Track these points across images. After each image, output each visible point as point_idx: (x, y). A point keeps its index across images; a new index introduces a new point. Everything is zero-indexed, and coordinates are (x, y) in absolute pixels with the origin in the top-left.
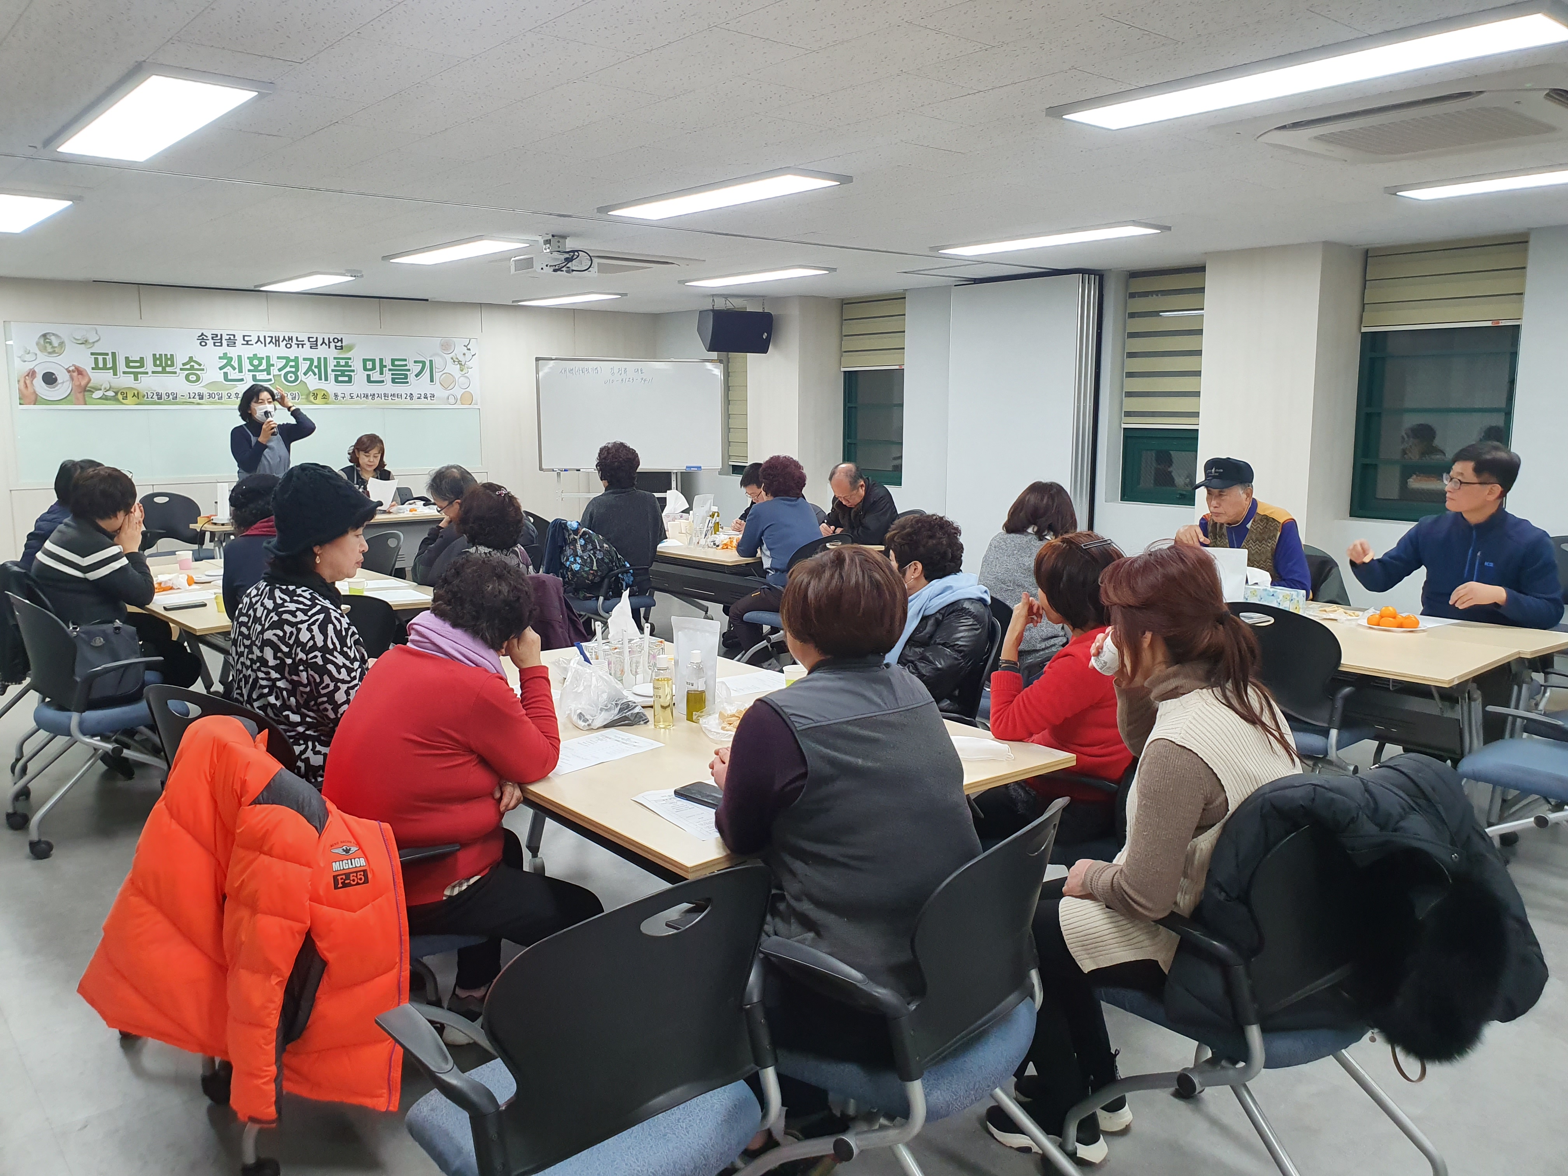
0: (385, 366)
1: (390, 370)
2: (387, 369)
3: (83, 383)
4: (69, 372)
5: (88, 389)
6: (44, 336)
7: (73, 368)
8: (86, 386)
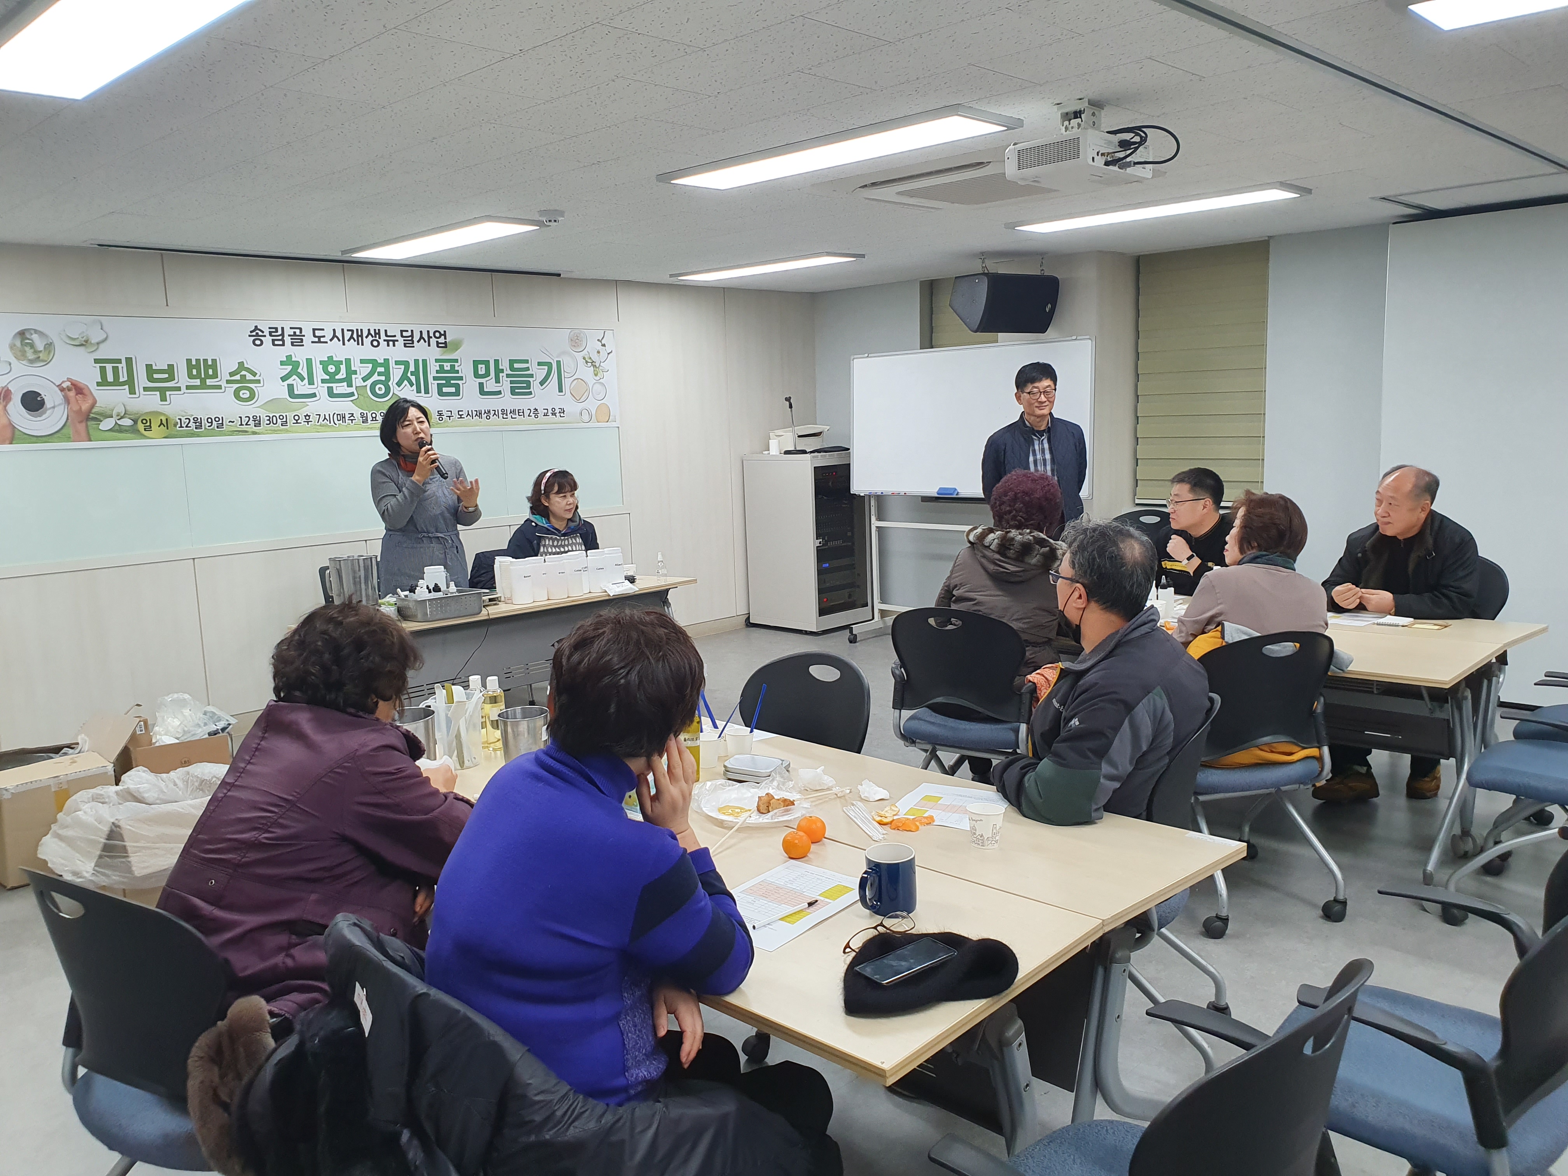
0: (502, 371)
1: (508, 376)
3: (85, 407)
4: (62, 390)
5: (92, 415)
6: (22, 334)
7: (69, 384)
8: (90, 411)
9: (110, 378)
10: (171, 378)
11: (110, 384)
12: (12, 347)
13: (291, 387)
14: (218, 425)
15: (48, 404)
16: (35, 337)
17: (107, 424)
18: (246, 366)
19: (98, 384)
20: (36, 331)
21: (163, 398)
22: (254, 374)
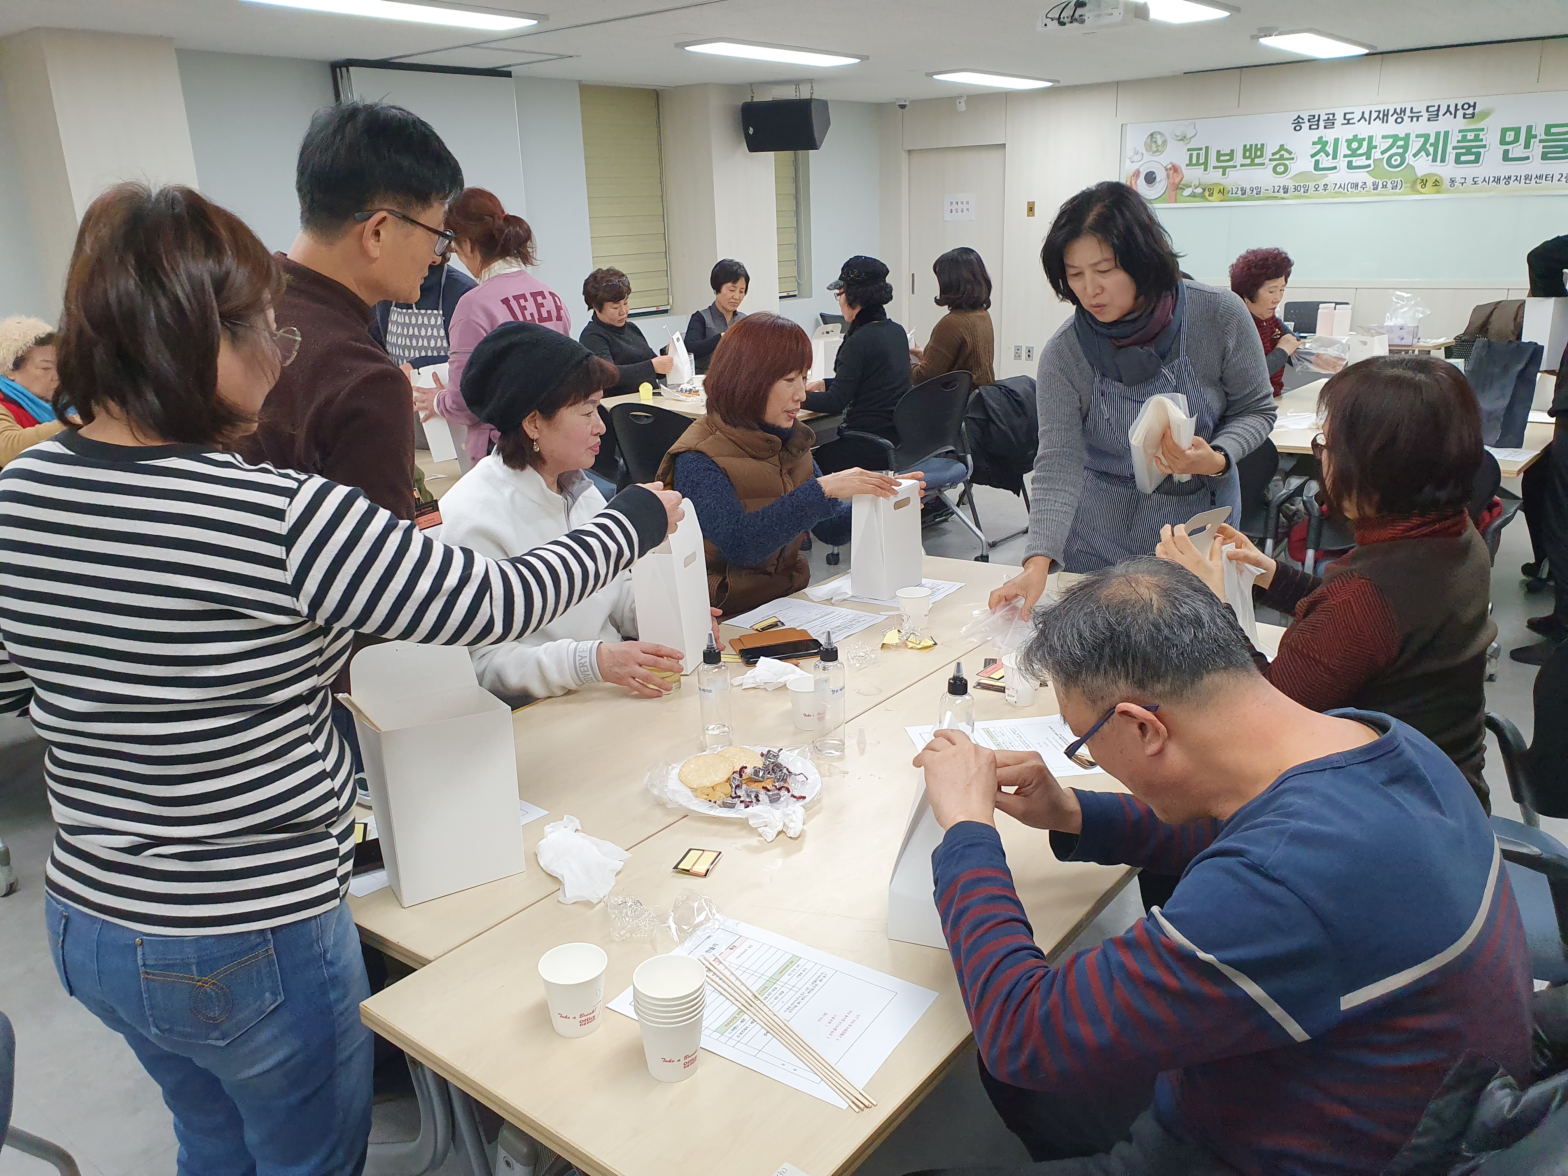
0: (1535, 136)
1: (1541, 141)
2: (1537, 140)
3: (1177, 181)
4: (1167, 170)
5: (1180, 186)
6: (1152, 135)
7: (1170, 166)
8: (1179, 183)
9: (1194, 161)
10: (1231, 160)
11: (1195, 165)
12: (1145, 144)
13: (1317, 162)
14: (1256, 193)
15: (1158, 179)
16: (1158, 136)
17: (1187, 192)
18: (1285, 147)
19: (1187, 165)
20: (1159, 133)
21: (1224, 174)
22: (1290, 153)
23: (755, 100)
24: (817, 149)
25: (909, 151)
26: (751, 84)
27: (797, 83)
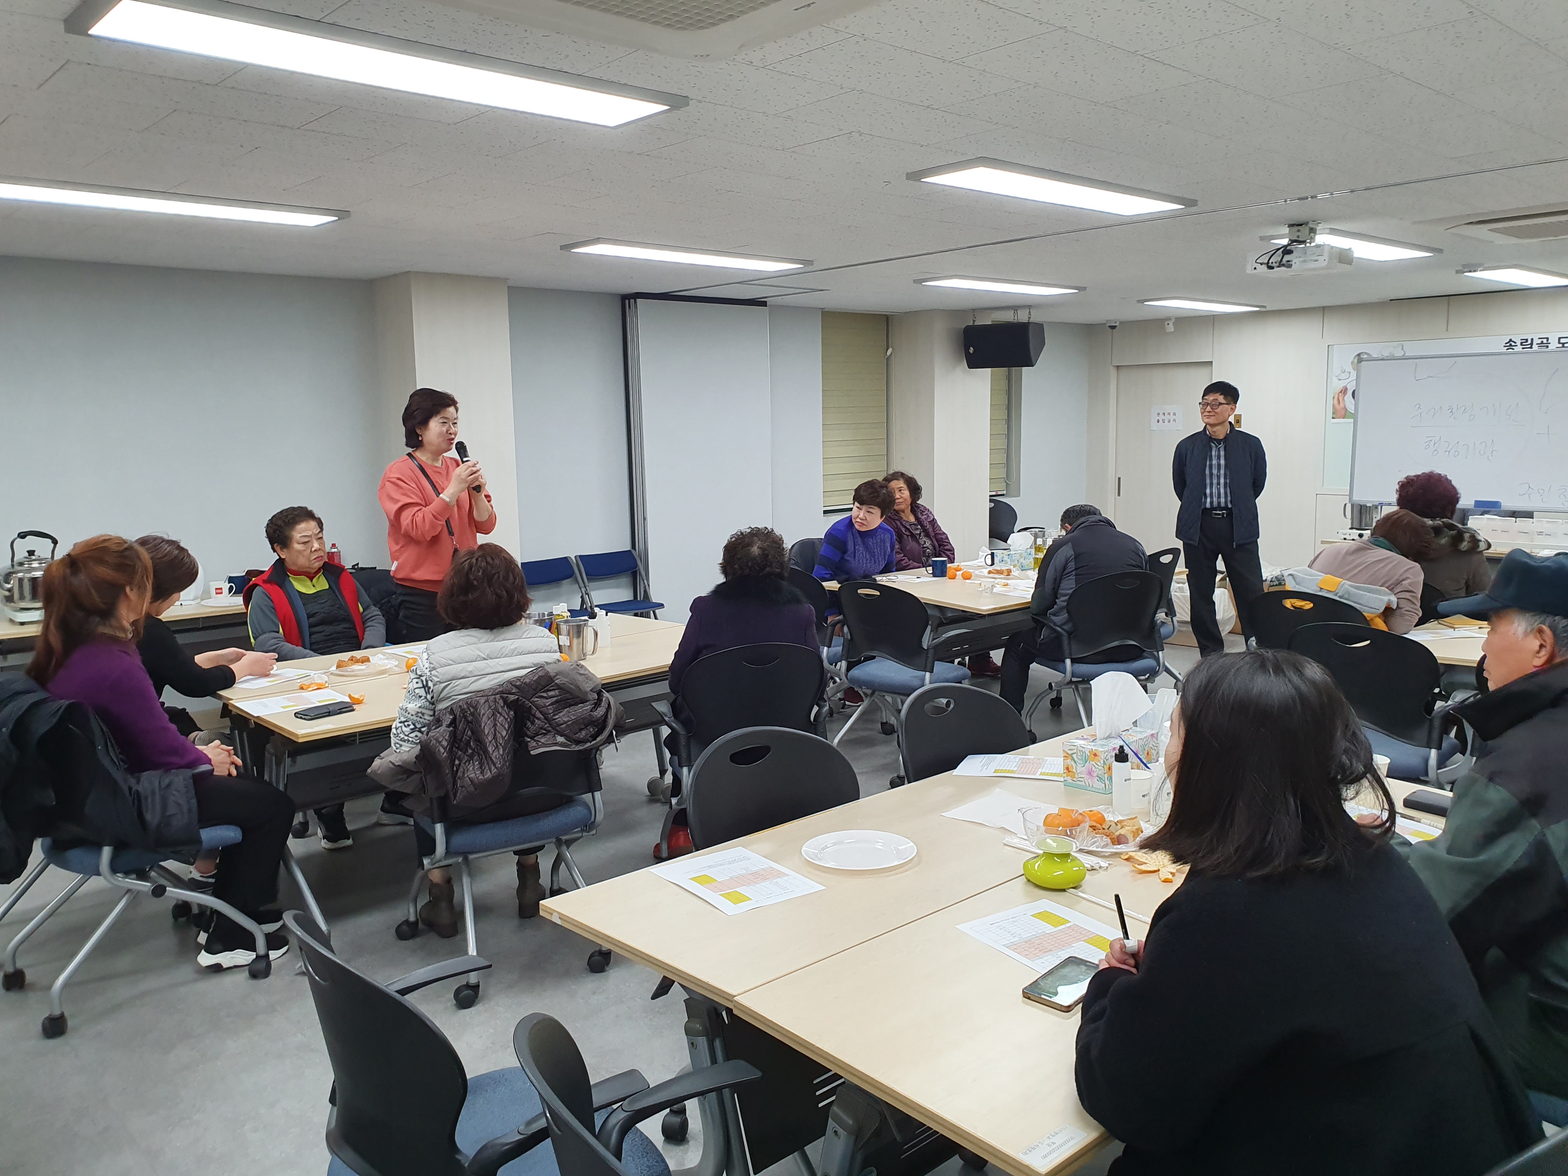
6: (1359, 355)
12: (1352, 363)
20: (1366, 353)
23: (976, 324)
24: (1032, 366)
25: (1118, 366)
26: (974, 310)
27: (1015, 308)
